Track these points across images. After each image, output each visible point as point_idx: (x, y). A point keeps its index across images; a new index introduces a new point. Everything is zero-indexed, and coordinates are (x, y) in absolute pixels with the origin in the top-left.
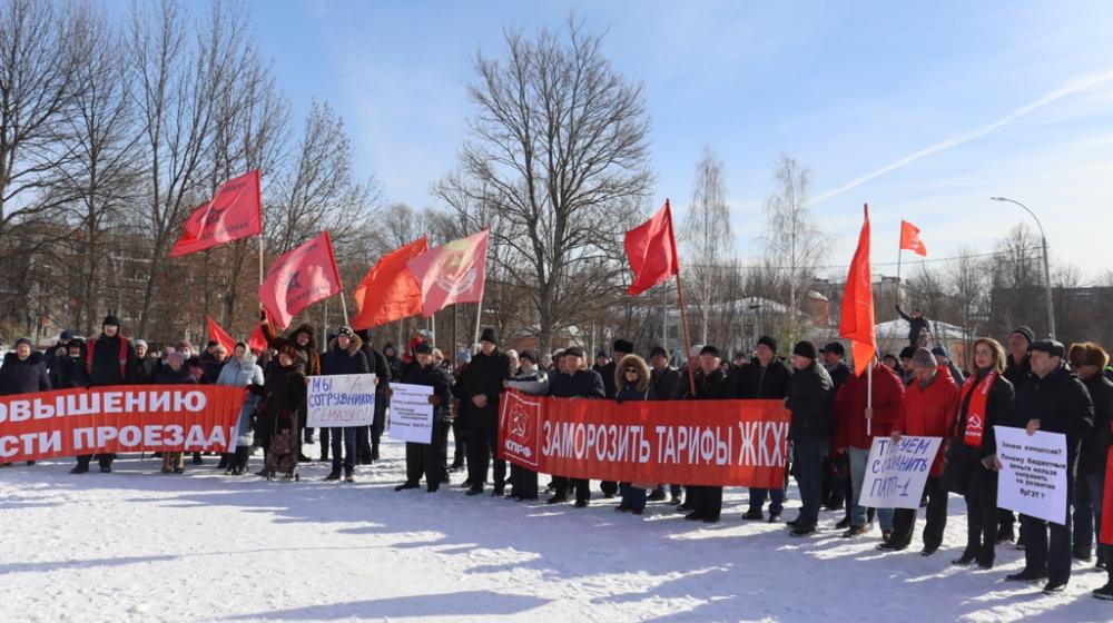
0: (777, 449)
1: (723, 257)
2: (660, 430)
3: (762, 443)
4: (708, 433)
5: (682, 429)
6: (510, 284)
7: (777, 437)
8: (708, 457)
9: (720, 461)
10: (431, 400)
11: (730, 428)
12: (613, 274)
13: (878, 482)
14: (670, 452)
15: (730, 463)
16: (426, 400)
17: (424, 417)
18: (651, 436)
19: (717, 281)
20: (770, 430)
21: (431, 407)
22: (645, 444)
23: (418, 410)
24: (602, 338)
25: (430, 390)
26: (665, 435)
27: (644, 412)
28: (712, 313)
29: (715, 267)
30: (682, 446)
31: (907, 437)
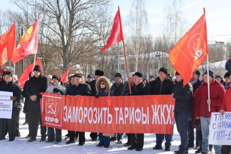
0: (169, 117)
1: (144, 33)
2: (116, 109)
3: (162, 114)
4: (138, 110)
5: (126, 109)
6: (49, 45)
7: (169, 111)
8: (138, 121)
9: (144, 123)
10: (11, 98)
11: (148, 108)
12: (95, 41)
13: (216, 133)
14: (121, 119)
15: (148, 123)
16: (9, 98)
17: (8, 106)
18: (112, 112)
19: (142, 44)
20: (166, 108)
21: (12, 101)
22: (110, 115)
23: (5, 103)
24: (91, 70)
25: (11, 94)
26: (119, 111)
27: (109, 102)
28: (140, 59)
29: (141, 38)
30: (126, 116)
31: (228, 113)
